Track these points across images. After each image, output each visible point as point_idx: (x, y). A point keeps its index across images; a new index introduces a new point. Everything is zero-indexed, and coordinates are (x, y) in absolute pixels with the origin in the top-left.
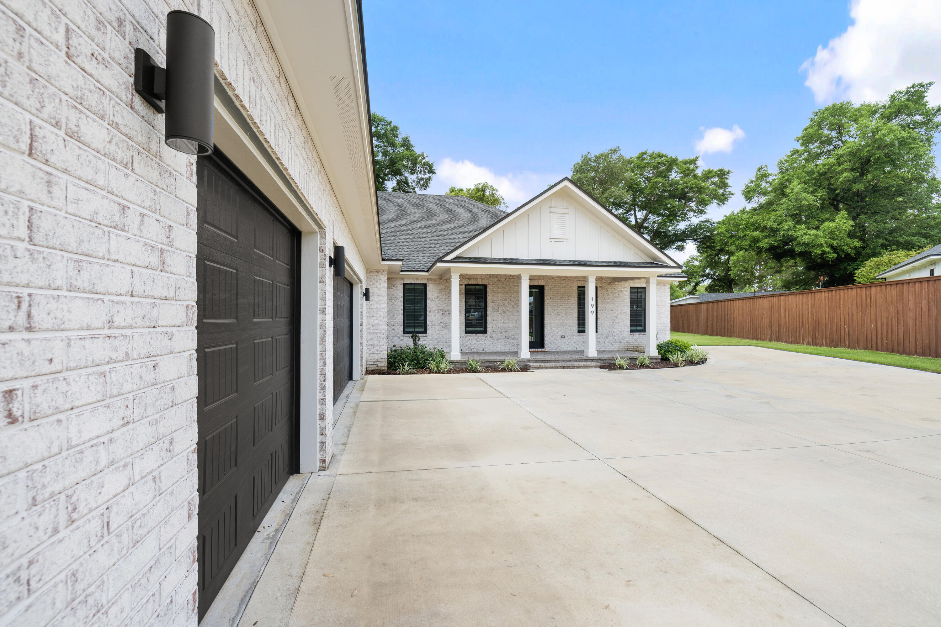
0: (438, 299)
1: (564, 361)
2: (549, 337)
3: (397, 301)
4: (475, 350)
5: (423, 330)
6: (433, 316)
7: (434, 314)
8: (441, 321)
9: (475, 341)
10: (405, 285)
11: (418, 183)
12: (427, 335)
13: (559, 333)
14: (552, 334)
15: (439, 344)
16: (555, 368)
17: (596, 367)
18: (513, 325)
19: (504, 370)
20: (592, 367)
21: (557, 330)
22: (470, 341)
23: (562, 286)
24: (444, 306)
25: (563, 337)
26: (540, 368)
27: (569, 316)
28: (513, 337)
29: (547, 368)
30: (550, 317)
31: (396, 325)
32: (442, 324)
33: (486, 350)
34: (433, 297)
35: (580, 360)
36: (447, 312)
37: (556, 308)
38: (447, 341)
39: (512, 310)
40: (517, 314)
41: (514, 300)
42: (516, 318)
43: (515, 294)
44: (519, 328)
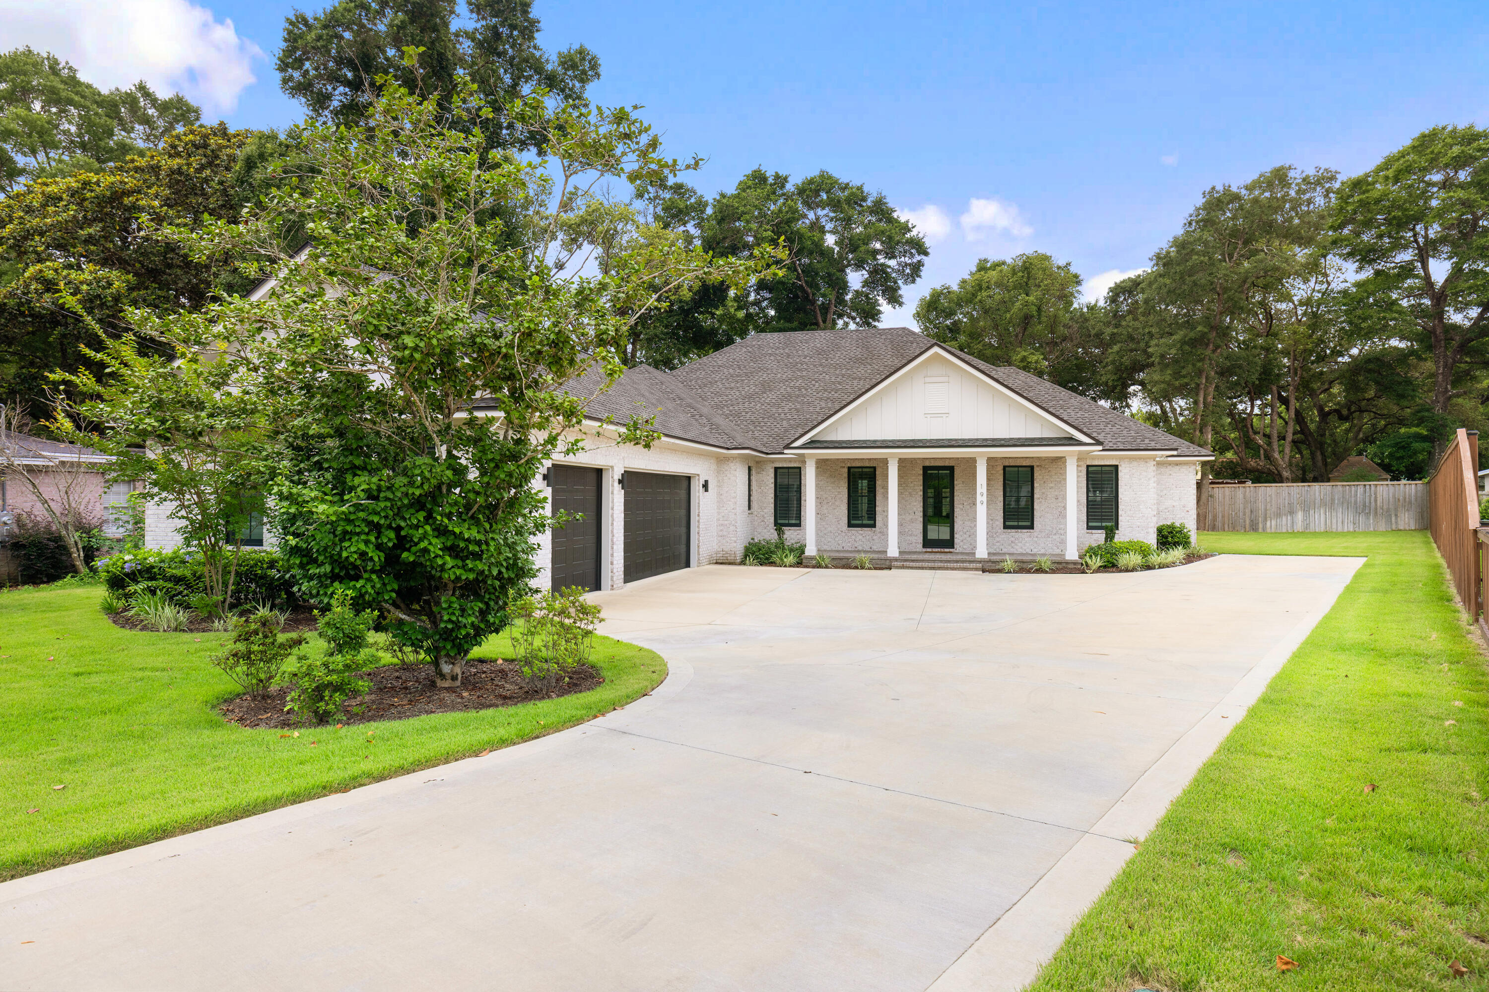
1: (941, 561)
2: (961, 533)
3: (767, 487)
4: (860, 548)
5: (796, 521)
8: (818, 511)
9: (861, 537)
10: (776, 469)
11: (901, 272)
12: (802, 527)
14: (965, 531)
16: (922, 568)
17: (976, 569)
18: (910, 517)
19: (856, 568)
20: (971, 569)
22: (854, 537)
24: (822, 493)
26: (903, 567)
29: (912, 568)
30: (962, 507)
33: (875, 548)
35: (970, 562)
36: (826, 501)
38: (826, 536)
39: (908, 498)
40: (915, 504)
41: (912, 485)
42: (915, 509)
43: (913, 477)
44: (919, 522)
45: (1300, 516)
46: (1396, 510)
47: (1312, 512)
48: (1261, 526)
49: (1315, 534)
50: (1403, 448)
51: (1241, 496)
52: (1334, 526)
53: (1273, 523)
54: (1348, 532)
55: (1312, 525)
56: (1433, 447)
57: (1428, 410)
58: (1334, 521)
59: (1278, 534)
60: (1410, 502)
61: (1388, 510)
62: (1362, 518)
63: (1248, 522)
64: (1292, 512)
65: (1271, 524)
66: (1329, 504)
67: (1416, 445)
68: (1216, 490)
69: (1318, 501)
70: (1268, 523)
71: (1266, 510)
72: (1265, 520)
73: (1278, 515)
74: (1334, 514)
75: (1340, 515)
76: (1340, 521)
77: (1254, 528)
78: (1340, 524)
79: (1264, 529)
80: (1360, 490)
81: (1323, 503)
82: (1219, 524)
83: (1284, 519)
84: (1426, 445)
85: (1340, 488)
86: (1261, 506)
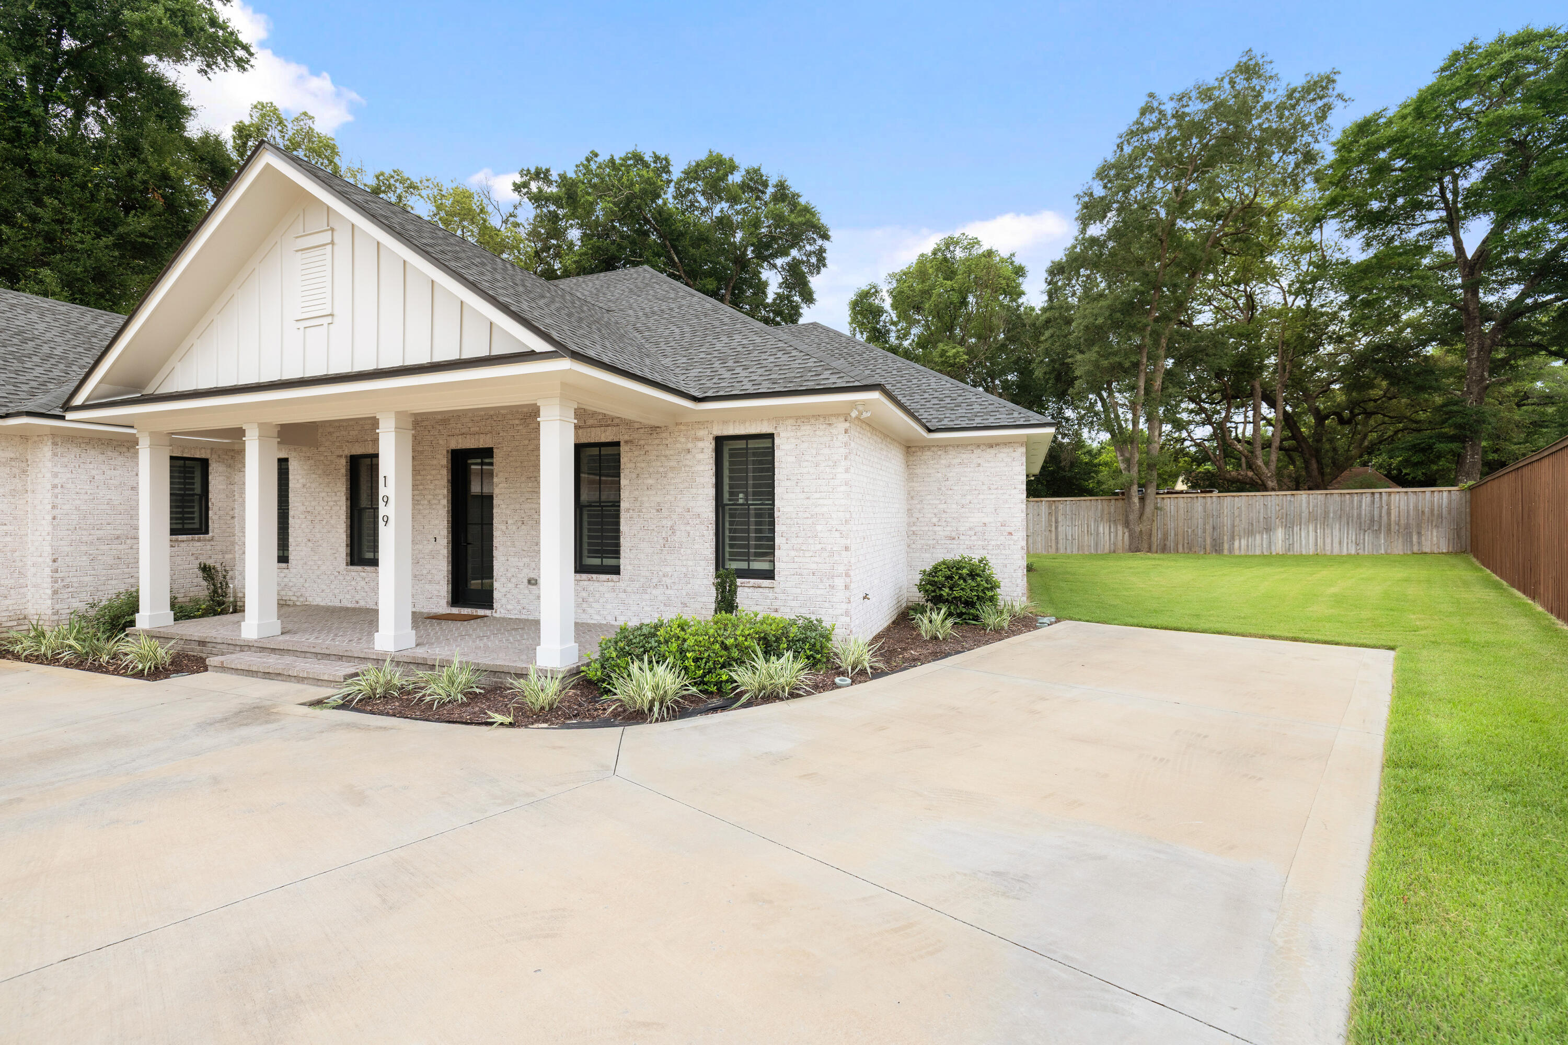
0: (305, 490)
2: (503, 580)
6: (297, 526)
7: (299, 521)
8: (309, 536)
9: (363, 583)
12: (290, 565)
13: (526, 571)
14: (510, 575)
15: (307, 585)
18: (430, 547)
21: (521, 564)
22: (353, 583)
25: (533, 583)
28: (429, 577)
30: (504, 528)
32: (310, 544)
34: (298, 485)
36: (319, 518)
37: (518, 507)
38: (319, 581)
39: (427, 511)
40: (437, 522)
41: (432, 487)
42: (436, 532)
43: (434, 472)
44: (441, 557)
45: (1280, 534)
46: (1419, 526)
47: (1296, 529)
48: (1226, 546)
49: (1301, 559)
50: (1423, 450)
51: (1200, 509)
52: (1328, 547)
53: (1244, 542)
54: (1349, 555)
55: (1297, 546)
56: (1464, 448)
57: (1456, 404)
58: (1328, 541)
59: (1248, 559)
60: (1440, 516)
61: (1407, 526)
62: (1368, 537)
63: (1209, 541)
64: (1268, 529)
65: (1241, 544)
66: (1321, 519)
67: (1441, 446)
68: (1167, 501)
69: (1305, 515)
70: (1237, 543)
71: (1233, 526)
72: (1233, 539)
73: (1250, 533)
74: (1328, 531)
75: (1336, 532)
76: (1336, 540)
77: (1217, 548)
78: (1336, 545)
79: (1231, 550)
80: (1366, 499)
81: (1312, 518)
82: (1171, 544)
83: (1258, 537)
84: (1453, 446)
85: (1337, 498)
86: (1227, 521)
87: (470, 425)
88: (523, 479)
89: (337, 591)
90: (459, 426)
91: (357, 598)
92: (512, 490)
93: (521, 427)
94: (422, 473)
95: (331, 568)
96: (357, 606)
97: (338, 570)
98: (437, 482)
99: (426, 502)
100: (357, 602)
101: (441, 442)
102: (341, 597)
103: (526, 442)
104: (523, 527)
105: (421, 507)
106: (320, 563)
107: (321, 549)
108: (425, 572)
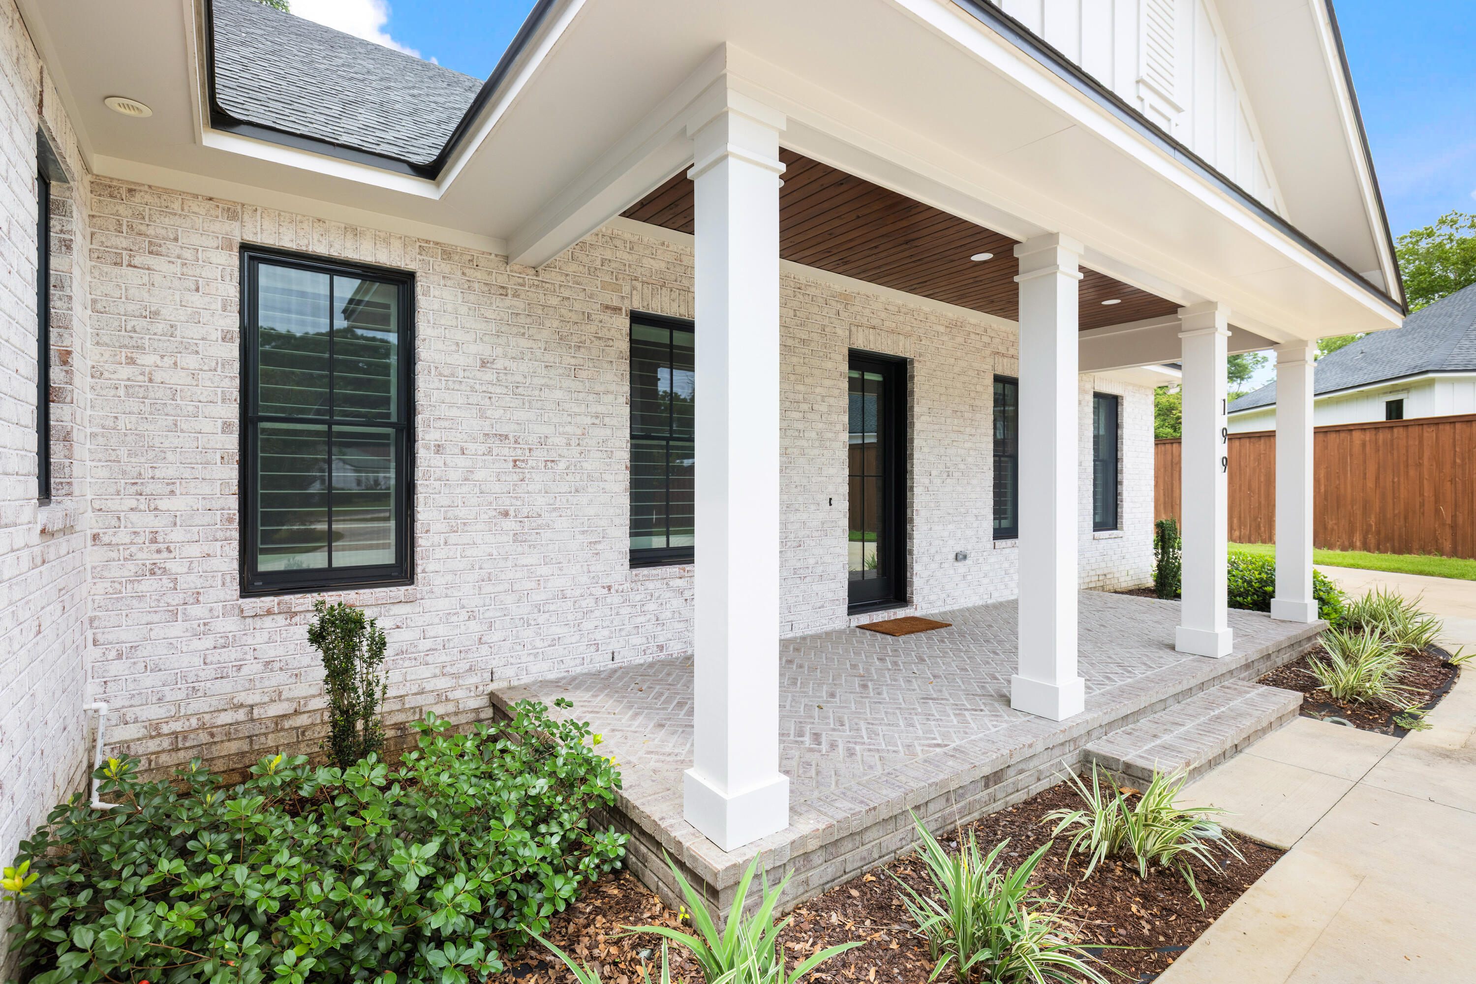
0: (490, 376)
2: (925, 559)
3: (190, 361)
5: (386, 556)
6: (454, 476)
7: (461, 461)
8: (506, 502)
12: (419, 588)
13: (950, 542)
14: (933, 551)
15: (495, 636)
18: (821, 516)
21: (946, 534)
22: (651, 606)
23: (957, 369)
24: (521, 415)
25: (960, 557)
27: (974, 482)
28: (819, 569)
30: (927, 481)
31: (177, 535)
32: (509, 524)
34: (459, 359)
36: (541, 454)
37: (942, 451)
38: (542, 618)
39: (816, 452)
40: (832, 471)
41: (823, 408)
42: (831, 488)
43: (827, 383)
44: (840, 531)
87: (883, 315)
88: (949, 412)
89: (602, 634)
90: (867, 312)
91: (661, 640)
92: (937, 427)
93: (945, 338)
94: (806, 380)
95: (584, 579)
96: (662, 656)
97: (607, 581)
98: (832, 401)
99: (813, 435)
100: (661, 648)
101: (839, 332)
102: (615, 645)
103: (952, 361)
104: (949, 480)
105: (804, 443)
106: (544, 570)
107: (547, 535)
108: (812, 561)
